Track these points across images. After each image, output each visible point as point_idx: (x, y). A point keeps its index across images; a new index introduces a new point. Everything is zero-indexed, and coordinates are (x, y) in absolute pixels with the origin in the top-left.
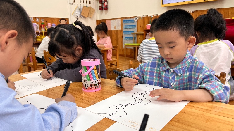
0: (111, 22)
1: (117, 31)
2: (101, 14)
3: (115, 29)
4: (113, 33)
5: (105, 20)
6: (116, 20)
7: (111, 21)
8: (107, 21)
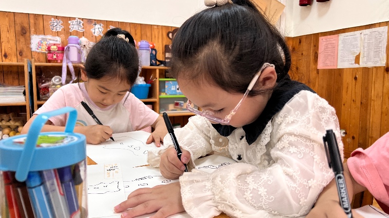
0: (340, 42)
1: (366, 70)
2: (303, 17)
3: (357, 66)
4: (347, 79)
5: (316, 36)
6: (367, 31)
7: (342, 36)
8: (322, 39)
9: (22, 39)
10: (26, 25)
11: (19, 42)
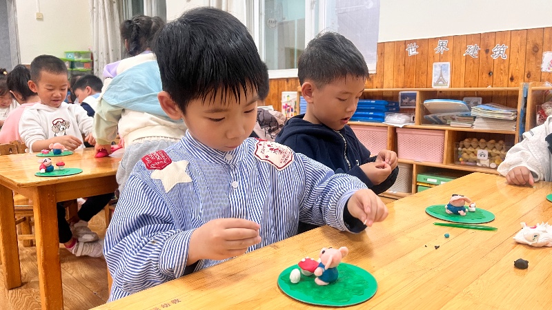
9: (533, 59)
10: (539, 42)
11: (528, 63)
